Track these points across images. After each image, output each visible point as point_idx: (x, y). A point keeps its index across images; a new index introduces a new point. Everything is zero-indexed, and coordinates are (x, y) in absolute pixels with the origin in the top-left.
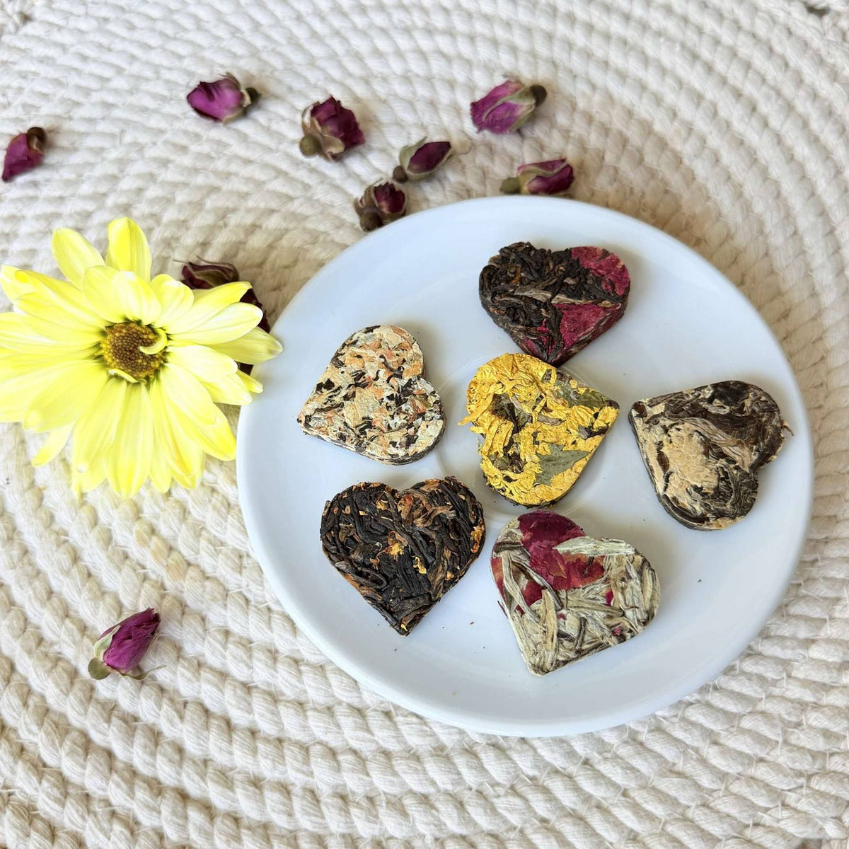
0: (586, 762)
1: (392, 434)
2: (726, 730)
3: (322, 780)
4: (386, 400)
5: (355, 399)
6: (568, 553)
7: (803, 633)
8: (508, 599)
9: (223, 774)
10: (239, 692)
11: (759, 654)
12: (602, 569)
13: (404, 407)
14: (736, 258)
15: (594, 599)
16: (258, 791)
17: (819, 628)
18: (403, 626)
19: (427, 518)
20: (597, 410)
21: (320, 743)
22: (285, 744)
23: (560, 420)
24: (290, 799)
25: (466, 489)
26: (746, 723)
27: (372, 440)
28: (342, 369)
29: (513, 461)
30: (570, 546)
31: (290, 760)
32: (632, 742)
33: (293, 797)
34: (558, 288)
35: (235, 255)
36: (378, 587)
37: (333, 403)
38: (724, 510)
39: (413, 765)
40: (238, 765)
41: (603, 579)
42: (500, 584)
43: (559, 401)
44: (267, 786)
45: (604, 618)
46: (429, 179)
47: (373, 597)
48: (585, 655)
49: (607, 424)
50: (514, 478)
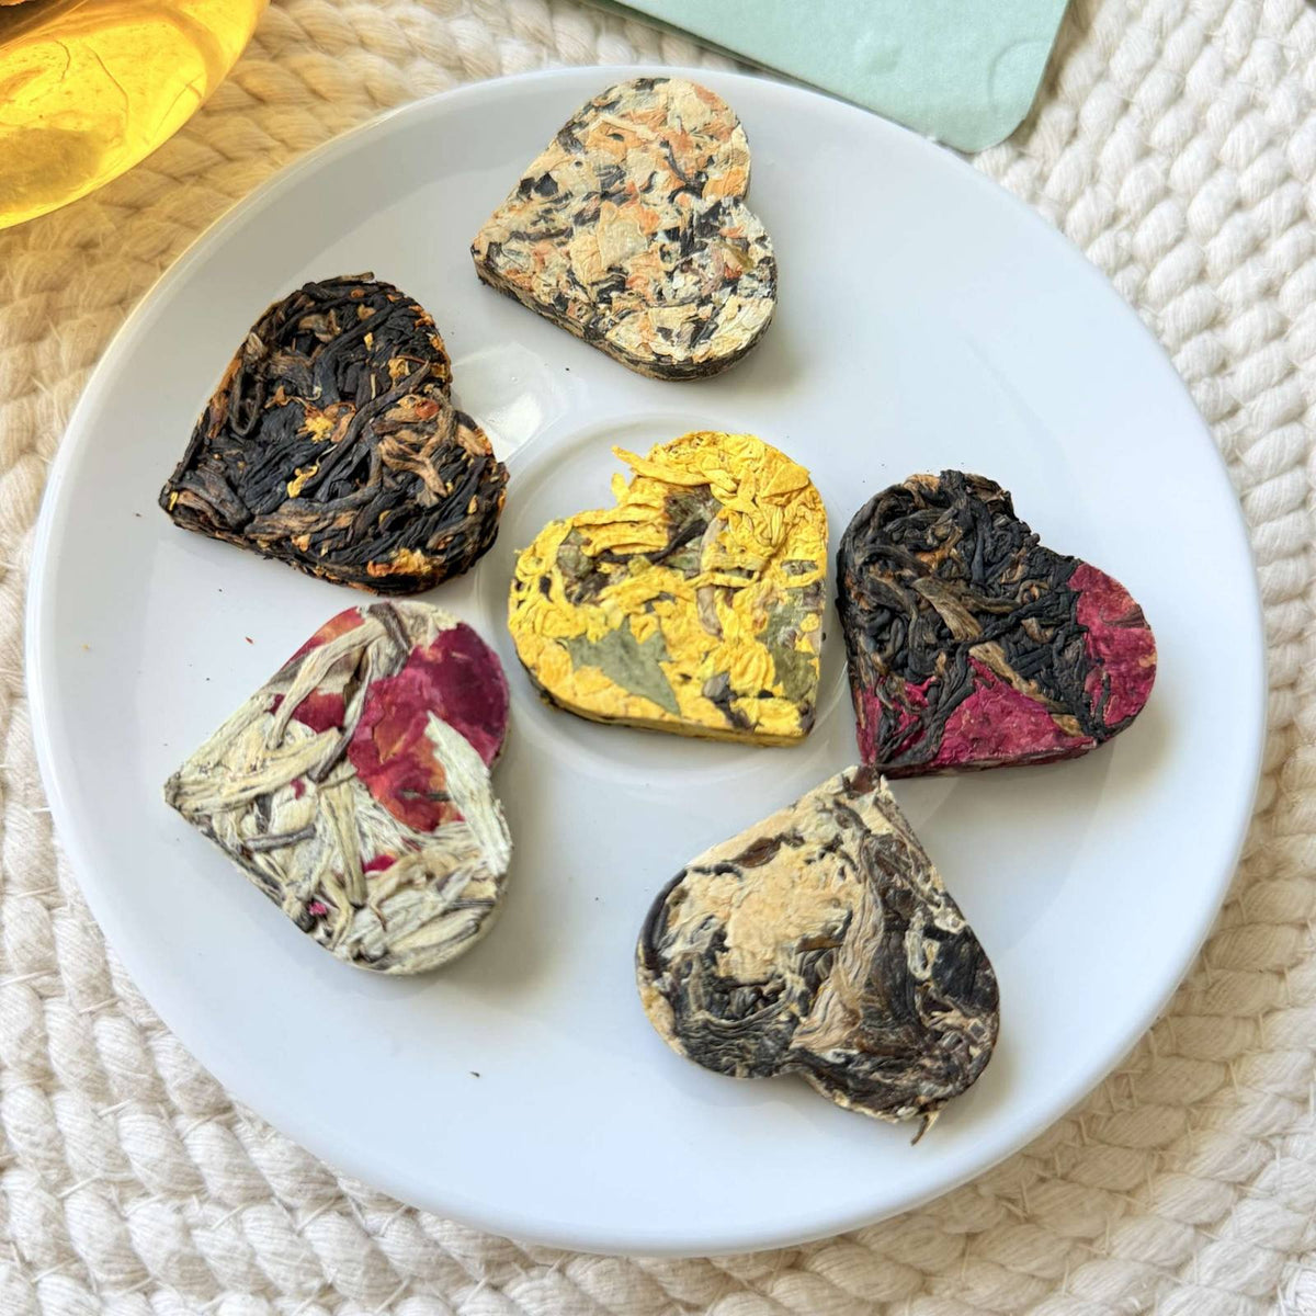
5: (598, 225)
6: (433, 746)
8: (289, 672)
12: (432, 826)
15: (363, 835)
19: (403, 456)
20: (779, 691)
23: (720, 631)
29: (590, 578)
30: (449, 743)
36: (234, 425)
41: (413, 835)
42: (313, 643)
43: (759, 613)
45: (333, 871)
47: (212, 422)
48: (242, 865)
49: (758, 723)
50: (552, 594)
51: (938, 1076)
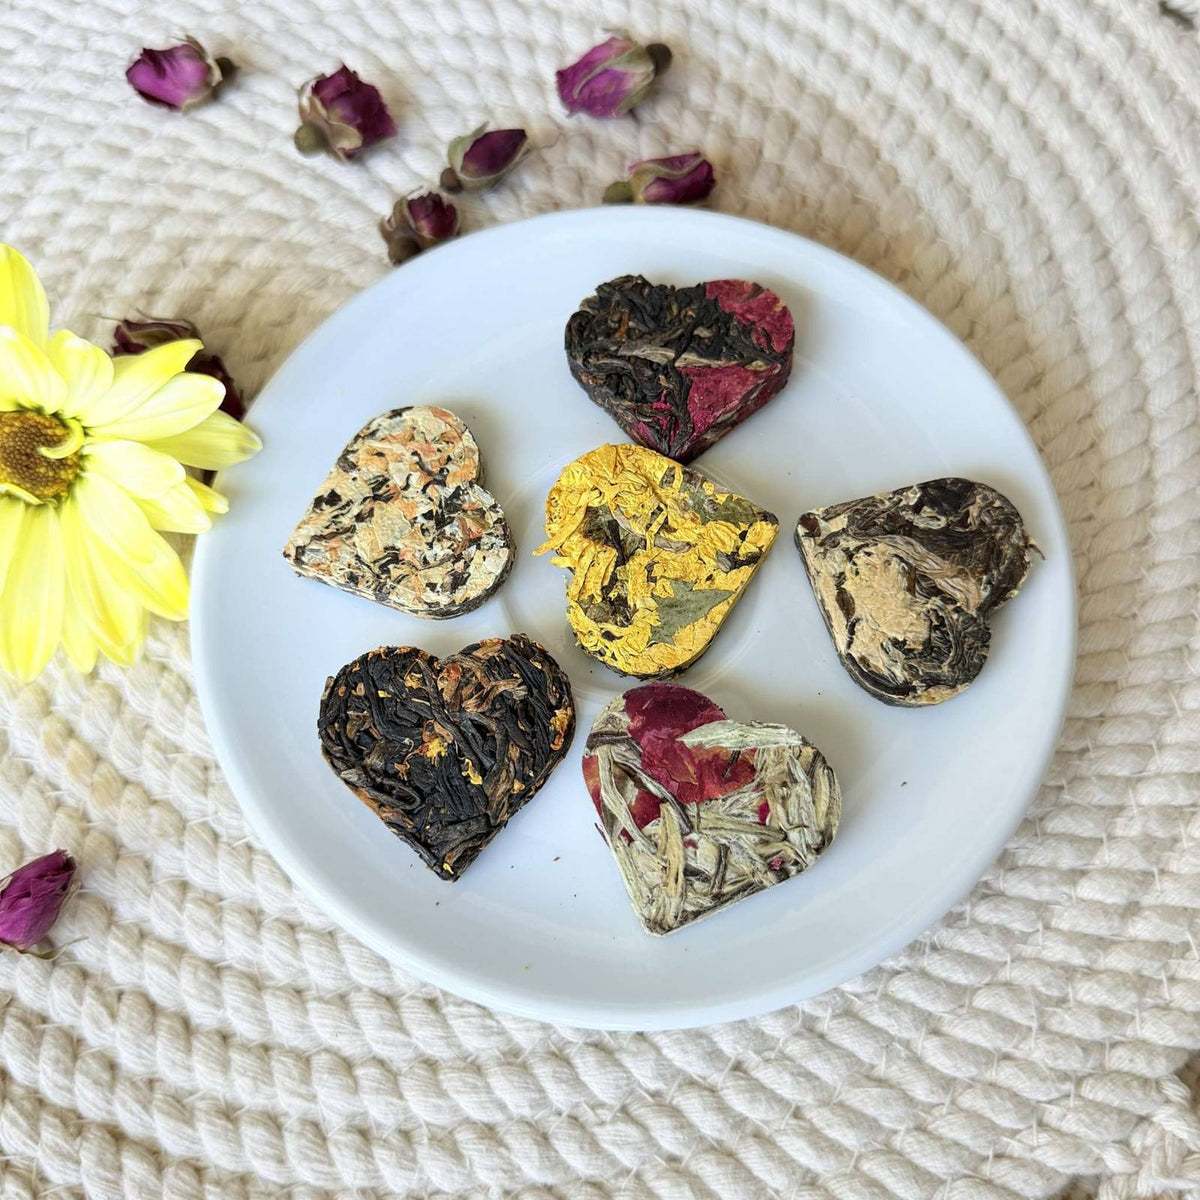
0: (738, 1067)
1: (430, 572)
2: (952, 1012)
3: (330, 1108)
4: (421, 520)
5: (374, 519)
6: (700, 746)
7: (1068, 860)
8: (609, 819)
9: (178, 1102)
10: (202, 976)
11: (1001, 894)
12: (753, 770)
13: (448, 529)
14: (961, 298)
15: (740, 815)
16: (230, 1126)
17: (1092, 853)
18: (447, 867)
19: (483, 699)
20: (744, 527)
21: (327, 1050)
22: (274, 1054)
23: (688, 544)
24: (281, 1137)
25: (543, 653)
26: (982, 1001)
27: (399, 582)
28: (354, 474)
29: (617, 608)
30: (702, 736)
31: (281, 1077)
32: (807, 1034)
33: (286, 1134)
34: (684, 343)
35: (198, 308)
36: (408, 807)
37: (339, 526)
38: (938, 675)
39: (471, 1080)
40: (201, 1086)
41: (754, 784)
42: (597, 797)
43: (686, 515)
44: (245, 1118)
45: (756, 844)
46: (495, 186)
47: (400, 823)
48: (726, 901)
49: (760, 548)
50: (617, 635)
51: (1009, 531)
